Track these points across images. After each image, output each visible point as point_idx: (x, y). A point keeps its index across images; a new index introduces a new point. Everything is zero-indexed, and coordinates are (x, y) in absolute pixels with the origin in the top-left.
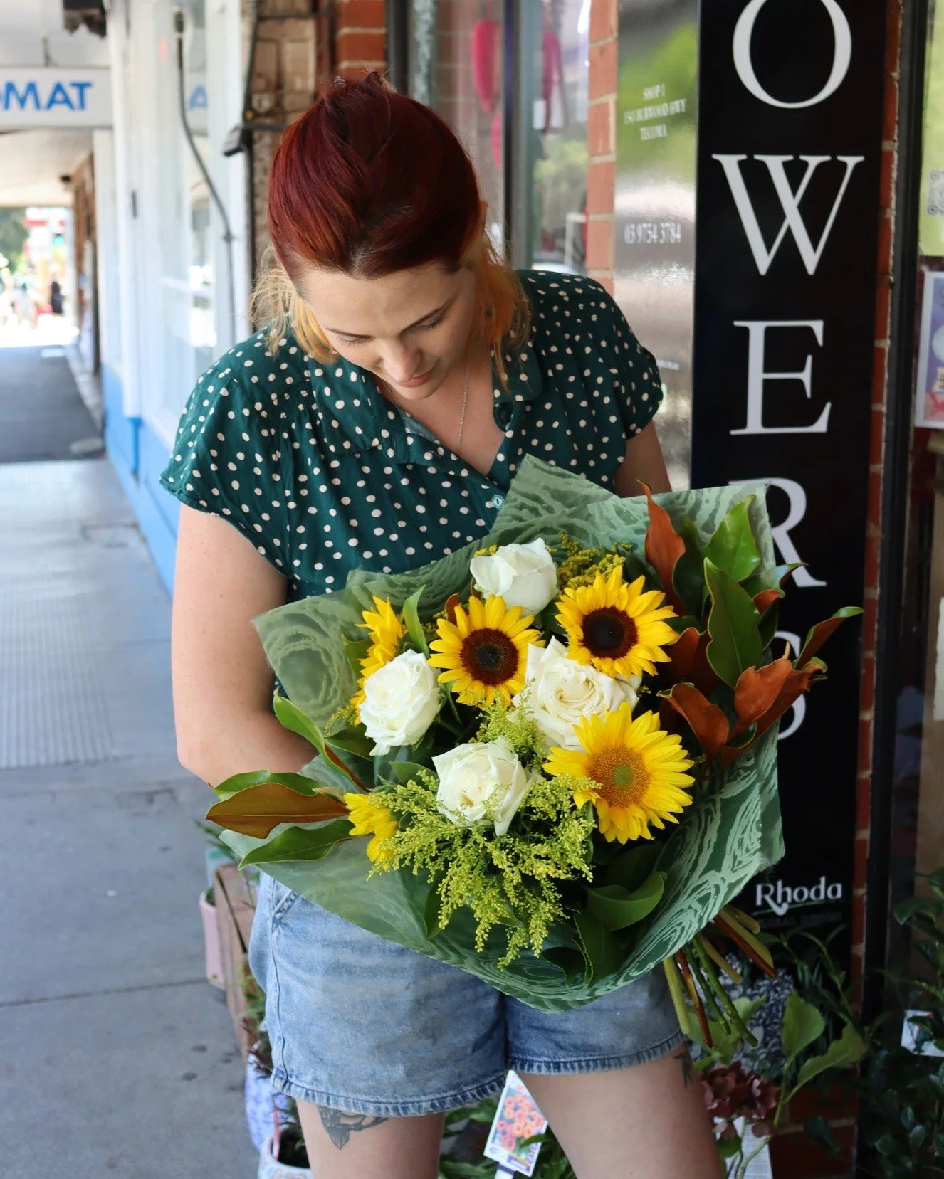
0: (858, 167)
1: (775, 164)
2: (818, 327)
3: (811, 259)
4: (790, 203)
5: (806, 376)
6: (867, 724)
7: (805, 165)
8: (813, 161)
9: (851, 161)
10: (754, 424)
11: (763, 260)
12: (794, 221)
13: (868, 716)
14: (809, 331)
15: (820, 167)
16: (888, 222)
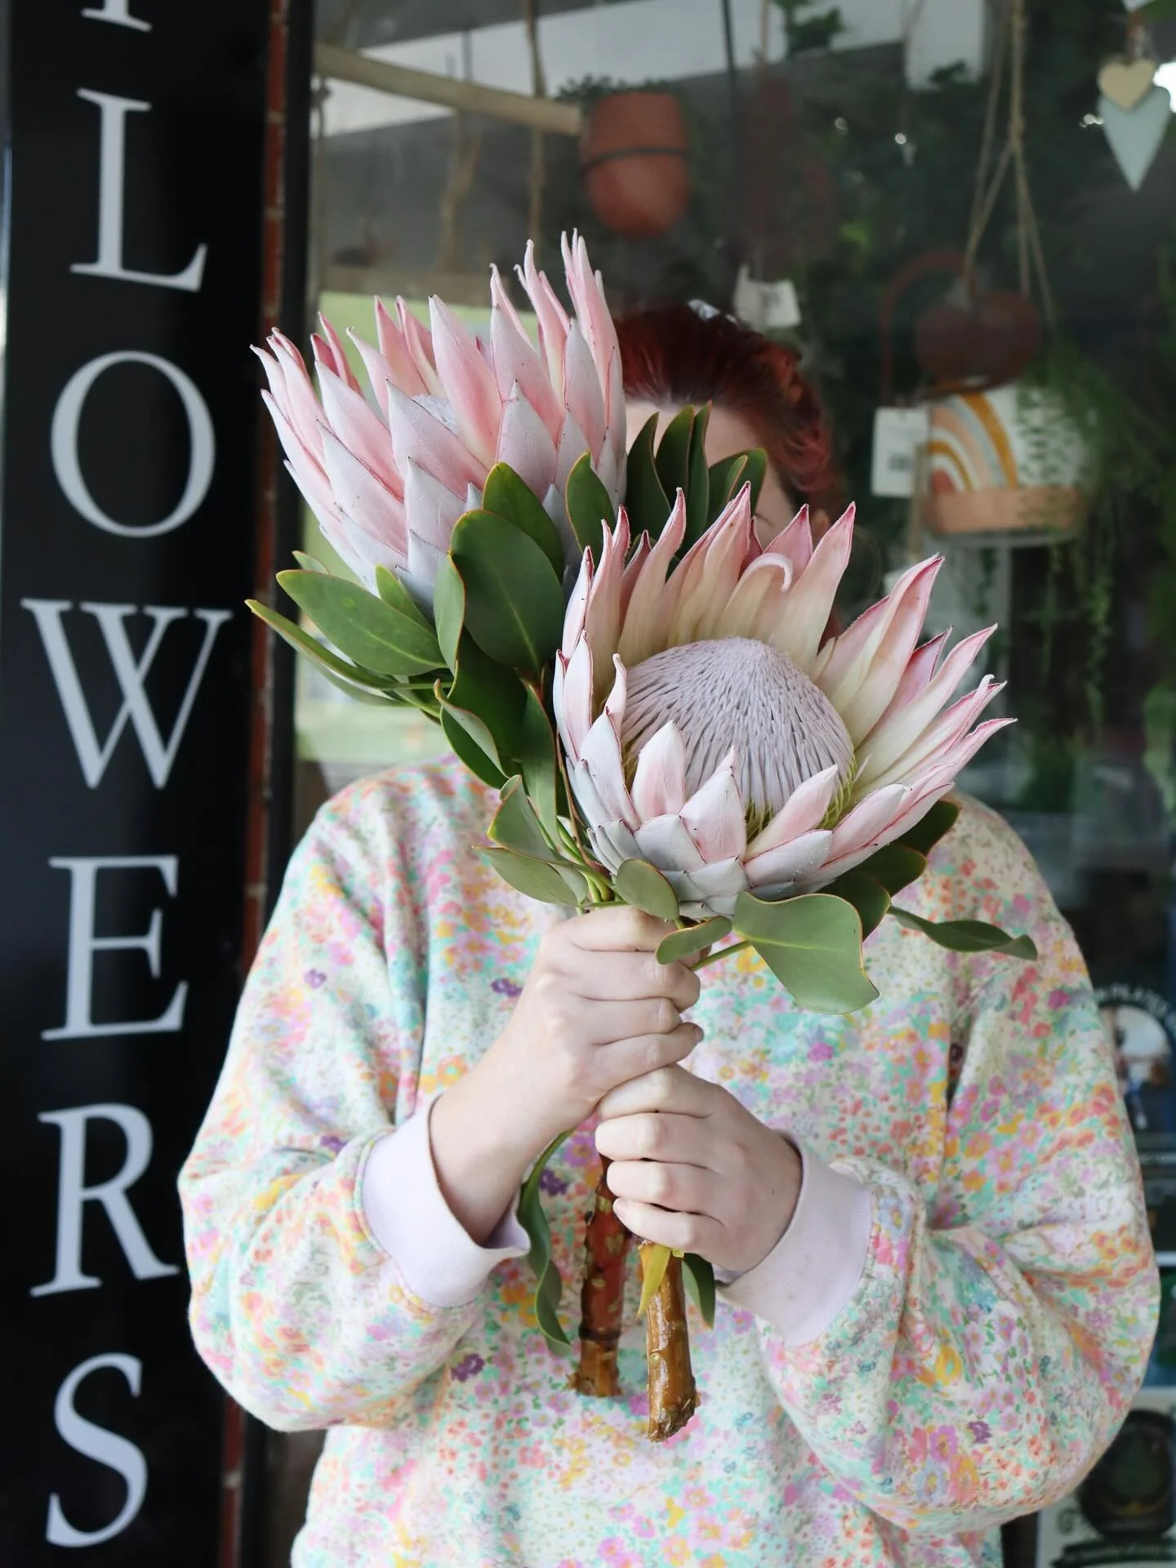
0: (224, 627)
1: (111, 618)
2: (168, 866)
3: (159, 763)
4: (131, 676)
5: (151, 943)
6: (231, 1492)
7: (151, 622)
8: (164, 616)
9: (214, 618)
10: (78, 1022)
11: (93, 763)
12: (136, 706)
13: (234, 1480)
14: (155, 874)
15: (173, 625)
16: (261, 710)
